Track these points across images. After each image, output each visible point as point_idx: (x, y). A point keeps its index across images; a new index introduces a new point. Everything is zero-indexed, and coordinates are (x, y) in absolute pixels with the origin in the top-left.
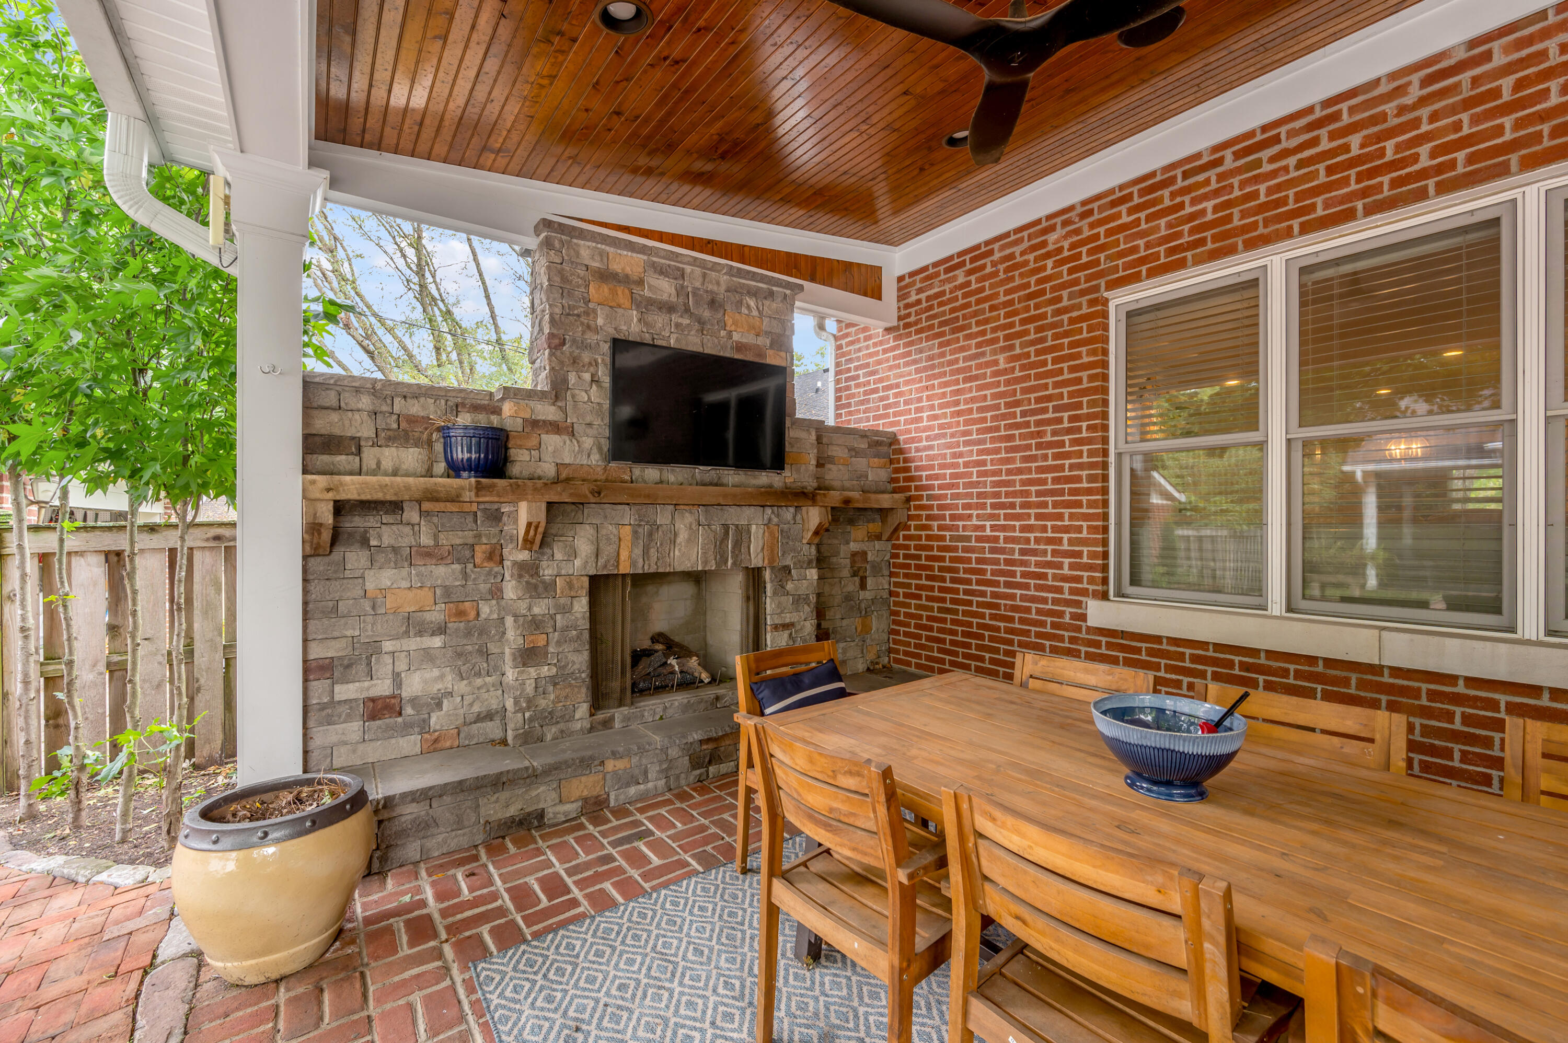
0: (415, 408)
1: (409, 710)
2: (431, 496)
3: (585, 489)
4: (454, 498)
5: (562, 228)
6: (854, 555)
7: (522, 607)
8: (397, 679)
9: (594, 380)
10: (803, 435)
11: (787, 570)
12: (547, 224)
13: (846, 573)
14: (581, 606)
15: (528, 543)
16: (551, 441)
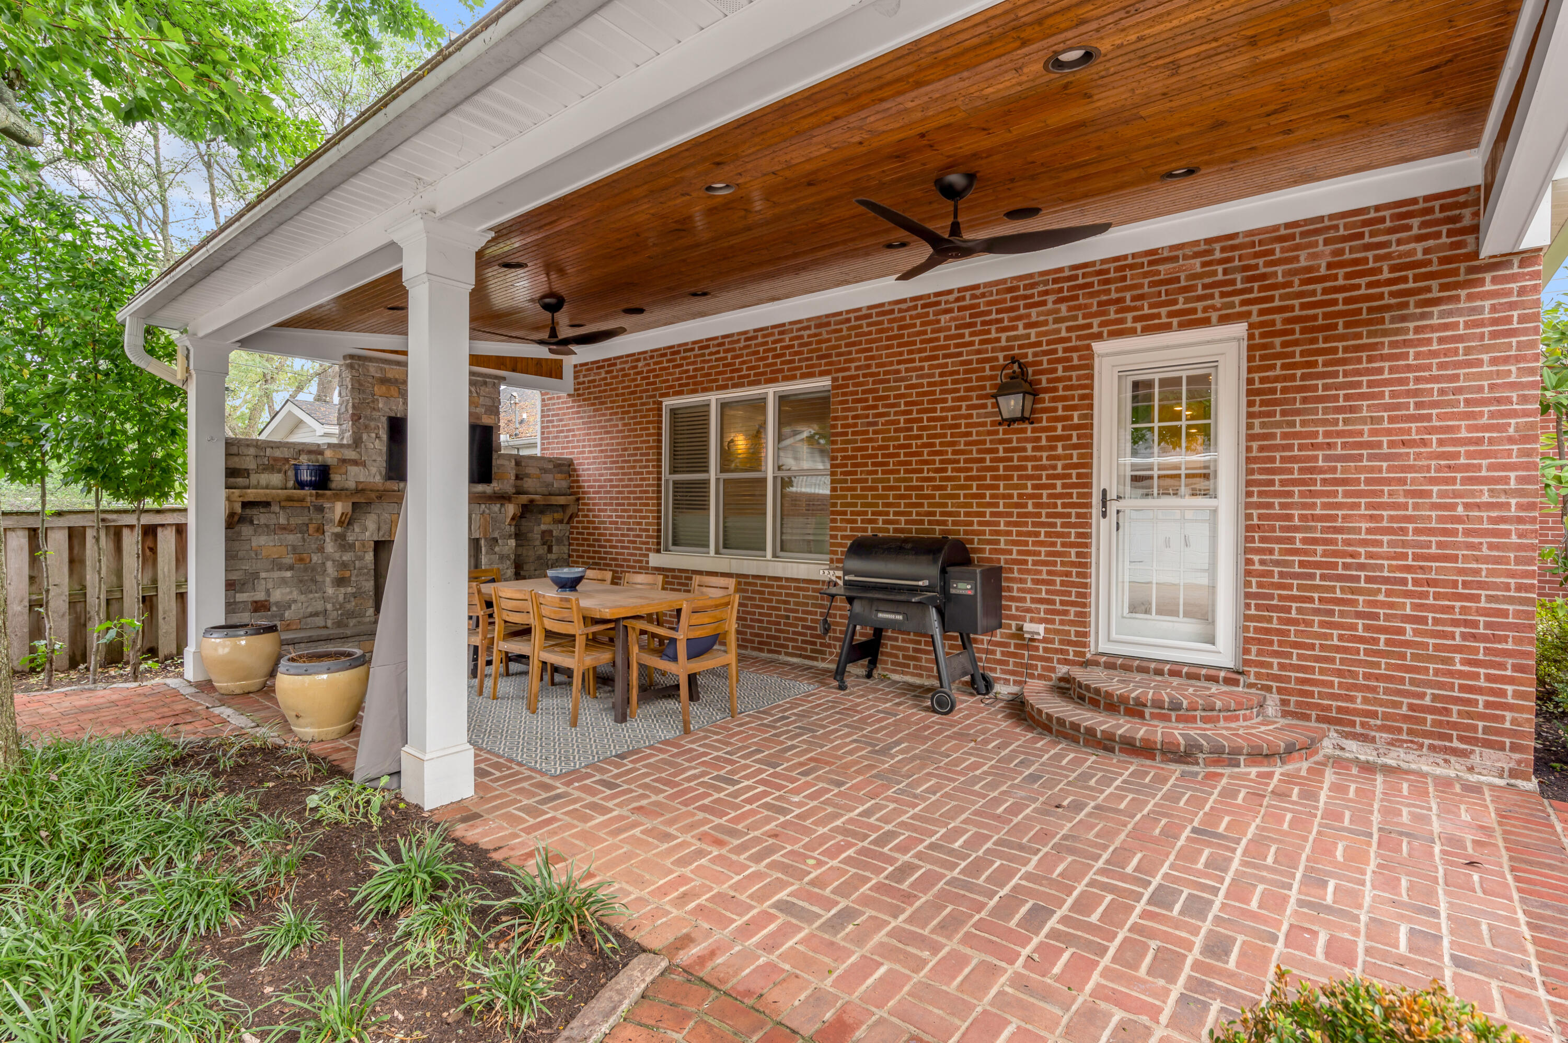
0: (278, 453)
1: (274, 609)
2: (290, 499)
3: (373, 495)
4: (302, 500)
5: (360, 358)
6: (543, 532)
7: (337, 556)
8: (268, 592)
9: (377, 437)
10: (506, 463)
11: (495, 540)
12: (352, 357)
13: (538, 543)
14: (370, 557)
15: (341, 523)
16: (353, 470)
